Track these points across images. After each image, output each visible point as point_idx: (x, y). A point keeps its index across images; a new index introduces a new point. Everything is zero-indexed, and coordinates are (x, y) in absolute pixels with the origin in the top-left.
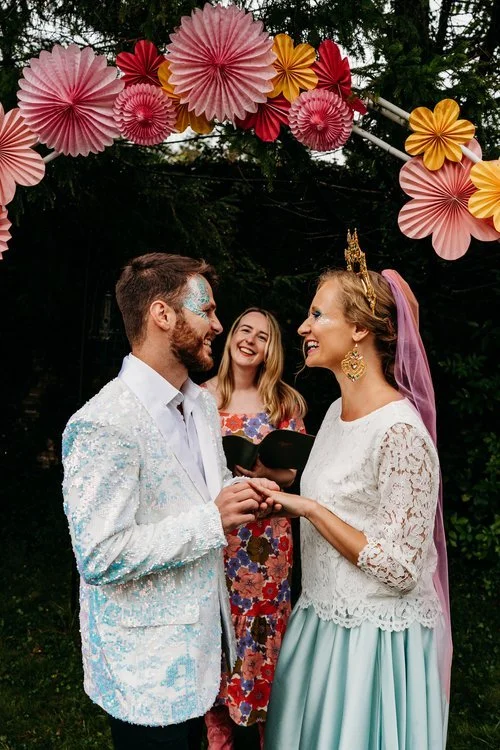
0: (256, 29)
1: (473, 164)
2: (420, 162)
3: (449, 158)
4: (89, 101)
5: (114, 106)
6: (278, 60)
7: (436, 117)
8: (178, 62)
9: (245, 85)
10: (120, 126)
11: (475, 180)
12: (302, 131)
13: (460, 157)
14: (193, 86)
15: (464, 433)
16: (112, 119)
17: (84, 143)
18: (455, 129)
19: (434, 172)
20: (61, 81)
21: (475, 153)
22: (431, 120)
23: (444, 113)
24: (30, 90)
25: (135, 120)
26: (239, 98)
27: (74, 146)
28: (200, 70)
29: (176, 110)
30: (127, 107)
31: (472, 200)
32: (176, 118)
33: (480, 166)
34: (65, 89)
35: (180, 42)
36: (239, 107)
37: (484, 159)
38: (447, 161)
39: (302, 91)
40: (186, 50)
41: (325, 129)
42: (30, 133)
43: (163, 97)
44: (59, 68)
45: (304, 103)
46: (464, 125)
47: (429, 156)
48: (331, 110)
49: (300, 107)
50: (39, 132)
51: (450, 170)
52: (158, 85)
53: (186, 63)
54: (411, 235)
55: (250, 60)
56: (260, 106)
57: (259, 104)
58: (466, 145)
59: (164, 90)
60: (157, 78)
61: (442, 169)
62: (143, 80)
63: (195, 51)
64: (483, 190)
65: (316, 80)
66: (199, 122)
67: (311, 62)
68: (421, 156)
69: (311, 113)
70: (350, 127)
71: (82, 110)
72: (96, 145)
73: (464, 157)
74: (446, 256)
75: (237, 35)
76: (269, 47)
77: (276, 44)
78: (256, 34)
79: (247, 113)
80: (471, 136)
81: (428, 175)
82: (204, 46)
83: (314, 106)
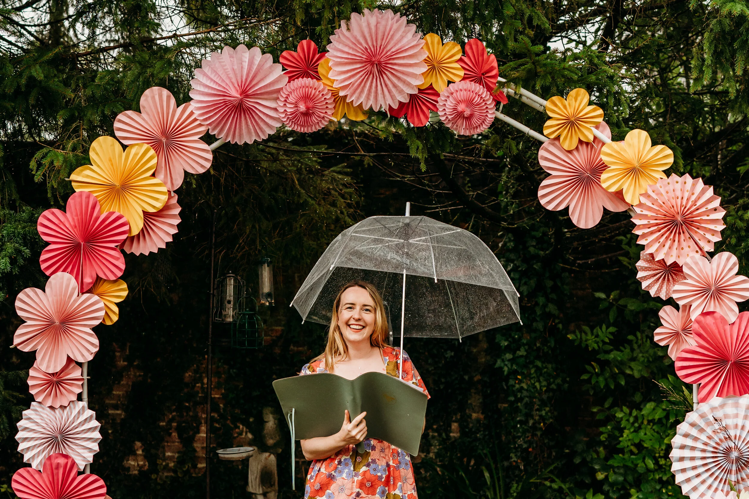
0: (409, 31)
1: (604, 144)
2: (557, 143)
3: (583, 139)
4: (255, 95)
5: (278, 98)
6: (428, 57)
7: (569, 105)
8: (339, 60)
9: (399, 78)
10: (283, 116)
11: (605, 159)
12: (450, 117)
13: (591, 138)
14: (352, 80)
15: (595, 410)
16: (275, 109)
17: (249, 132)
18: (586, 114)
19: (570, 152)
20: (230, 79)
21: (605, 134)
22: (565, 107)
23: (576, 101)
24: (202, 89)
25: (297, 110)
26: (393, 90)
27: (241, 135)
28: (358, 66)
29: (334, 101)
30: (291, 99)
31: (604, 176)
32: (334, 108)
33: (610, 147)
34: (233, 84)
35: (340, 43)
36: (393, 97)
37: (613, 140)
38: (581, 142)
39: (449, 82)
40: (346, 49)
41: (471, 116)
42: (200, 125)
43: (323, 90)
44: (228, 67)
45: (452, 94)
46: (594, 110)
47: (565, 138)
48: (477, 100)
49: (448, 97)
50: (210, 124)
51: (583, 149)
52: (319, 79)
53: (346, 61)
54: (550, 207)
55: (403, 58)
56: (412, 96)
57: (410, 95)
58: (597, 127)
59: (324, 83)
60: (317, 72)
61: (577, 148)
62: (305, 74)
63: (353, 49)
64: (613, 167)
65: (462, 73)
66: (354, 111)
67: (458, 57)
68: (558, 138)
69: (459, 102)
70: (494, 113)
71: (250, 102)
72: (260, 134)
73: (595, 138)
74: (582, 225)
75: (393, 35)
76: (421, 46)
77: (427, 44)
78: (410, 36)
79: (400, 103)
80: (600, 120)
81: (564, 154)
82: (361, 44)
83: (461, 95)
